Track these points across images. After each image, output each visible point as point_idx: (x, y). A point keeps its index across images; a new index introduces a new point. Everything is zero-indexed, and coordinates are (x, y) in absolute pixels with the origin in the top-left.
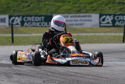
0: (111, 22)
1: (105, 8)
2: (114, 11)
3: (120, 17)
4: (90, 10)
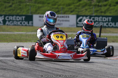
1: (82, 10)
2: (91, 13)
3: (96, 18)
4: (68, 11)
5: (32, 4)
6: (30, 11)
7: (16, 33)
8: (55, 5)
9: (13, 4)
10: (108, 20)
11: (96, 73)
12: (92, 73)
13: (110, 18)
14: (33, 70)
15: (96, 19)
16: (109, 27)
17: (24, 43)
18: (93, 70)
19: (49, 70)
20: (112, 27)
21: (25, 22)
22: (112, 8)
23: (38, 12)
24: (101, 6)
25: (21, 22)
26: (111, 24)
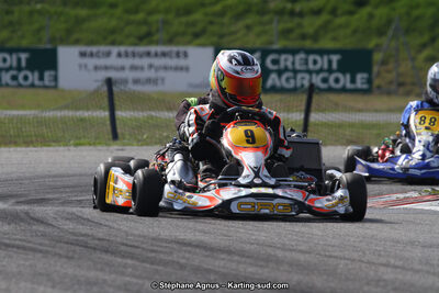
2: (264, 39)
3: (283, 57)
4: (184, 34)
5: (53, 9)
6: (45, 35)
8: (136, 11)
10: (326, 66)
13: (335, 58)
15: (286, 60)
16: (330, 90)
20: (344, 90)
21: (29, 74)
22: (340, 20)
23: (75, 36)
24: (301, 15)
25: (14, 72)
26: (337, 81)
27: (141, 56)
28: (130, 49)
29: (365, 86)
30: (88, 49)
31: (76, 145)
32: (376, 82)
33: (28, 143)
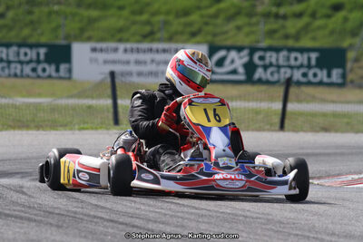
0: (241, 70)
2: (253, 38)
3: (268, 54)
4: (182, 33)
5: (68, 10)
6: (61, 33)
7: (20, 100)
8: (141, 12)
9: (8, 8)
11: (281, 229)
12: (269, 227)
13: (314, 56)
14: (86, 218)
15: (271, 57)
16: (309, 83)
17: (48, 132)
18: (270, 217)
19: (134, 219)
20: (321, 83)
21: (47, 66)
22: (319, 22)
23: (86, 34)
24: (285, 17)
25: (33, 65)
26: (315, 75)
27: (144, 51)
28: (135, 46)
29: (340, 81)
30: (99, 45)
31: (80, 129)
32: (350, 77)
33: (38, 127)
